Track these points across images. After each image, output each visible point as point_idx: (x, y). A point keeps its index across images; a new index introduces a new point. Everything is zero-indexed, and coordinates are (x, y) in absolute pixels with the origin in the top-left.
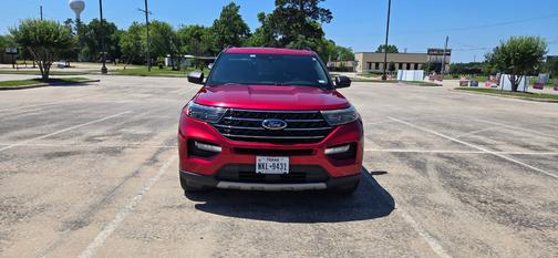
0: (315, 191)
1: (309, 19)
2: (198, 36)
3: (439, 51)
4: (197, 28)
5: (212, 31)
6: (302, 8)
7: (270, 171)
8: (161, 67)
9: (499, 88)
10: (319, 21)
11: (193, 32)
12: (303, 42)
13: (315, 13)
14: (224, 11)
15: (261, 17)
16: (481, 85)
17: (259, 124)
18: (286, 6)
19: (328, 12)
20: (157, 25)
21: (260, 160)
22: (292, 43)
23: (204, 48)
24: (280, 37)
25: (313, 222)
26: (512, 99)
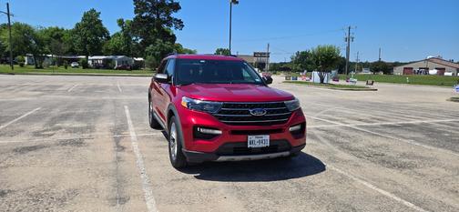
0: (282, 157)
1: (165, 26)
2: (58, 37)
3: (261, 54)
4: (57, 29)
5: (73, 32)
6: (158, 17)
7: (257, 145)
8: (22, 65)
9: (311, 81)
10: (172, 29)
11: (52, 33)
12: (161, 46)
13: (169, 21)
14: (85, 16)
15: (121, 22)
16: (299, 79)
17: (249, 113)
18: (144, 15)
19: (180, 22)
20: (18, 27)
21: (251, 138)
22: (151, 46)
23: (66, 48)
24: (140, 40)
25: (287, 179)
26: (322, 88)
